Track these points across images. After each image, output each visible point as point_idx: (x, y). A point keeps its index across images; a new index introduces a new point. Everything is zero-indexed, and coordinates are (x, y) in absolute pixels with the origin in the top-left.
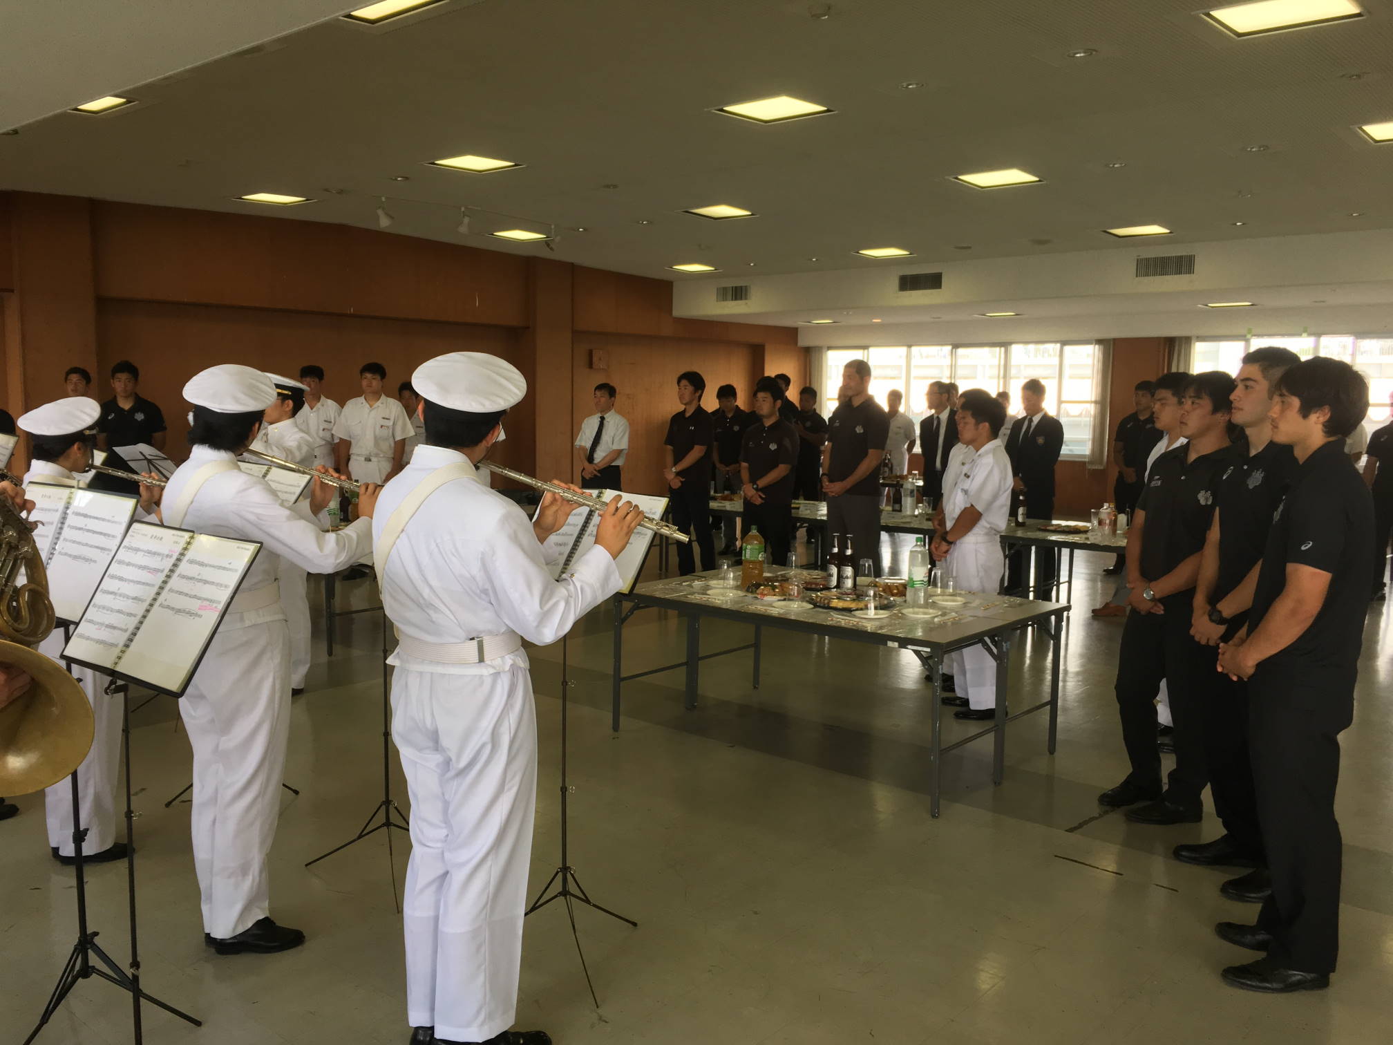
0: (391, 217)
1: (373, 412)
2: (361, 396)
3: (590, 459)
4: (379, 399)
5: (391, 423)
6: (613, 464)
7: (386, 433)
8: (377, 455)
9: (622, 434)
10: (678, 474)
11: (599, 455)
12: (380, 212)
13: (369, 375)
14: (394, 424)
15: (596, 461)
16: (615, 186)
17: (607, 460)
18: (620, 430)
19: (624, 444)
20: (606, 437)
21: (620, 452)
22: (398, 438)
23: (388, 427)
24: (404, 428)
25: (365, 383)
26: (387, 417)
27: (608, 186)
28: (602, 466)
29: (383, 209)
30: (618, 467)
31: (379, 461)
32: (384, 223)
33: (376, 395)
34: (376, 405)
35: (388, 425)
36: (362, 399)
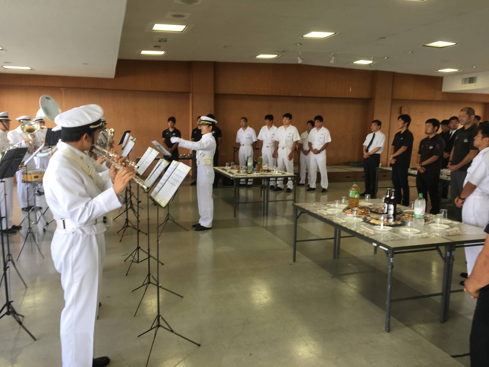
0: (303, 60)
1: (286, 131)
2: (283, 125)
3: (367, 151)
4: (288, 127)
5: (292, 135)
6: (377, 153)
7: (290, 139)
8: (286, 147)
9: (381, 140)
10: (394, 158)
11: (371, 150)
12: (298, 58)
13: (285, 118)
14: (293, 136)
15: (369, 152)
16: (384, 38)
17: (373, 151)
18: (381, 139)
19: (381, 145)
20: (374, 142)
21: (379, 148)
22: (294, 141)
23: (290, 137)
24: (296, 137)
25: (284, 120)
26: (290, 133)
27: (381, 38)
28: (371, 154)
29: (300, 57)
30: (379, 155)
31: (287, 149)
32: (300, 62)
33: (288, 125)
34: (287, 129)
35: (290, 136)
36: (283, 127)
